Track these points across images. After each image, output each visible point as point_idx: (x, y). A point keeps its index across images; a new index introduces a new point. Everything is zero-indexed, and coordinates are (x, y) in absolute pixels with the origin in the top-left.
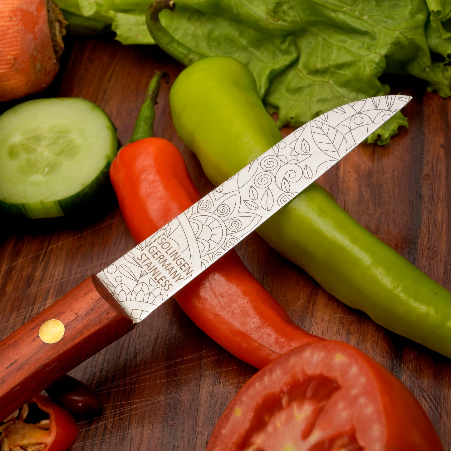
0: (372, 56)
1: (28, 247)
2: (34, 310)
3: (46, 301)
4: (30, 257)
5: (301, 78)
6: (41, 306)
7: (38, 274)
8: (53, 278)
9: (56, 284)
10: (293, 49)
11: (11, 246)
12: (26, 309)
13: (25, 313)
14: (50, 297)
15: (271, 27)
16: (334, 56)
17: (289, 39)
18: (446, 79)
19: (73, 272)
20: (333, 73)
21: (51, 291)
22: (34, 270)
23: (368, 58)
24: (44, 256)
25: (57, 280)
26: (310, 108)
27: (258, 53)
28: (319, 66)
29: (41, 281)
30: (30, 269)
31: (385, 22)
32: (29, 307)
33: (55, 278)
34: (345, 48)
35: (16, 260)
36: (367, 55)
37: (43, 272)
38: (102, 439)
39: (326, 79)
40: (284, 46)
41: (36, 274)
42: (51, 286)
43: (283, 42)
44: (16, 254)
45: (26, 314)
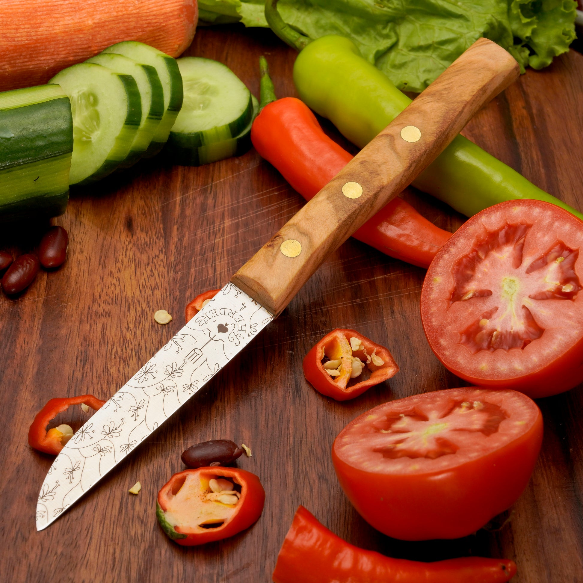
0: (472, 33)
1: (195, 183)
2: (215, 227)
3: (224, 221)
4: (199, 190)
5: (403, 55)
6: (220, 224)
7: (210, 201)
8: (224, 205)
9: (228, 209)
10: (392, 34)
11: (179, 182)
12: (208, 227)
13: (208, 229)
14: (226, 218)
15: (377, 12)
16: (436, 35)
17: (390, 25)
18: (523, 58)
19: (241, 200)
20: (435, 49)
21: (226, 214)
22: (206, 198)
23: (469, 35)
24: (211, 189)
25: (228, 206)
26: (418, 77)
27: (359, 39)
28: (422, 43)
29: (214, 206)
30: (202, 198)
31: (475, 8)
32: (210, 225)
33: (226, 205)
34: (447, 28)
35: (187, 193)
36: (468, 33)
37: (214, 201)
38: (304, 313)
39: (429, 53)
40: (386, 31)
41: (208, 202)
42: (224, 211)
43: (384, 28)
44: (186, 188)
45: (210, 230)
